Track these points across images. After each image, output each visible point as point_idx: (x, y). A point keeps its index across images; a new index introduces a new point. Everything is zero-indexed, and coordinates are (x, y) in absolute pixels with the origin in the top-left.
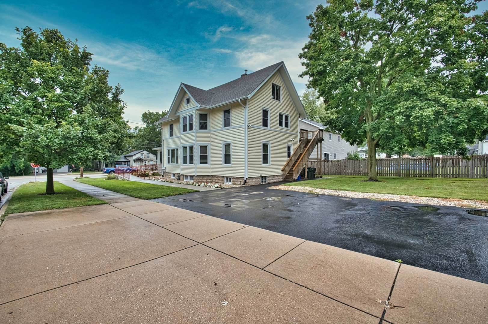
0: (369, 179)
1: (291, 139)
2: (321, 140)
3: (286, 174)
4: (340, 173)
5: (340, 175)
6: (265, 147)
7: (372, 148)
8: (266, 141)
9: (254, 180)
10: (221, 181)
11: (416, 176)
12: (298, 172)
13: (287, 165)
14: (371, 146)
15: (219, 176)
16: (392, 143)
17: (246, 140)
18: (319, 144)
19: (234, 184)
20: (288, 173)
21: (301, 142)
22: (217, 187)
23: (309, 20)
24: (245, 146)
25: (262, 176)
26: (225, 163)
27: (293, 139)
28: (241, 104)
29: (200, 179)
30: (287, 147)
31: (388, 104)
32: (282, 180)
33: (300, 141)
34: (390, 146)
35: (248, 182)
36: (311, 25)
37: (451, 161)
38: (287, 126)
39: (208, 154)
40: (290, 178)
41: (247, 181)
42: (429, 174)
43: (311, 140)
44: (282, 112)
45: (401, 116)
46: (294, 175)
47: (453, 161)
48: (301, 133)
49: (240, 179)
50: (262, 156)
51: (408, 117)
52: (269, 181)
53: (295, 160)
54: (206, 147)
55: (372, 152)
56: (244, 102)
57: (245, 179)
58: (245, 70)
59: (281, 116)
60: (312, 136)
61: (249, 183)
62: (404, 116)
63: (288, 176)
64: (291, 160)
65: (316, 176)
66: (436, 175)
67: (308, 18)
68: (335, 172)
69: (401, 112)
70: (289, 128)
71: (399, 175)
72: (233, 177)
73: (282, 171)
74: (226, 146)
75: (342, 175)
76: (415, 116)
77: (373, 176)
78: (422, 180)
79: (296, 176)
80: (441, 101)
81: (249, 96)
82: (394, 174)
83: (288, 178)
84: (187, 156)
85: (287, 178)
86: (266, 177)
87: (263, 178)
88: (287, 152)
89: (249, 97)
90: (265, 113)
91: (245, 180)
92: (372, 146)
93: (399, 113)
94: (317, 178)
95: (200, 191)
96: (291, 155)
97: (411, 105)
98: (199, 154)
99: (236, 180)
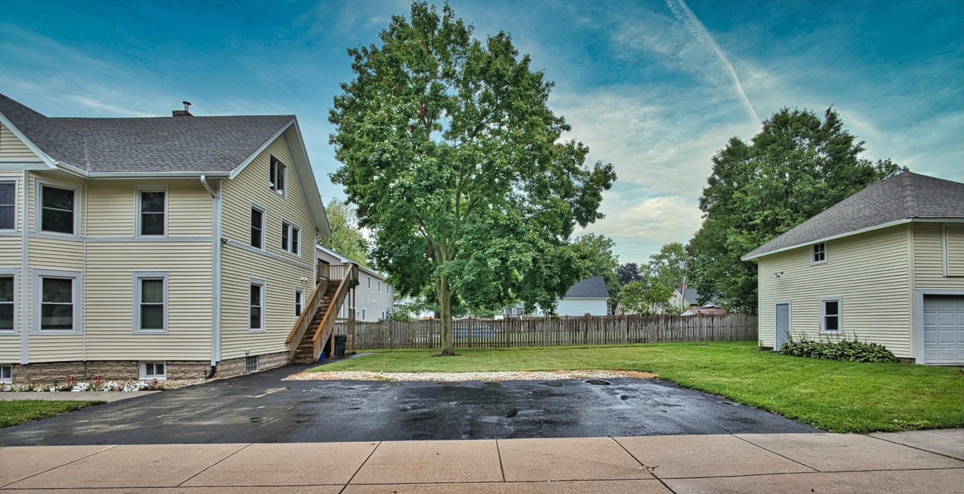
0: (443, 353)
1: (302, 278)
2: (353, 283)
3: (295, 349)
4: (381, 346)
5: (383, 348)
6: (255, 290)
7: (446, 303)
8: (257, 277)
9: (233, 366)
10: (127, 374)
11: (490, 346)
12: (321, 345)
13: (296, 331)
14: (445, 299)
15: (118, 361)
16: (478, 296)
17: (216, 273)
18: (352, 290)
19: (176, 379)
20: (298, 348)
21: (319, 285)
22: (146, 389)
23: (354, 57)
24: (214, 286)
25: (250, 355)
26: (144, 326)
27: (306, 279)
28: (207, 187)
29: (44, 374)
30: (295, 294)
31: (478, 238)
32: (284, 362)
33: (317, 282)
34: (475, 301)
35: (221, 371)
36: (356, 67)
37: (527, 323)
38: (295, 250)
39: (74, 303)
40: (306, 358)
41: (219, 368)
42: (504, 343)
43: (340, 281)
44: (288, 220)
45: (496, 260)
46: (315, 351)
47: (529, 323)
48: (319, 267)
49: (195, 365)
50: (249, 312)
51: (504, 260)
52: (262, 367)
53: (310, 321)
54: (67, 283)
55: (446, 309)
56: (215, 185)
57: (213, 364)
58: (185, 103)
59: (285, 227)
60: (340, 275)
61: (222, 374)
62: (500, 259)
63: (300, 353)
64: (303, 320)
65: (346, 351)
66: (512, 343)
67: (351, 53)
68: (374, 343)
69: (496, 253)
70: (299, 255)
71: (470, 346)
72: (172, 361)
73: (287, 343)
74: (148, 285)
75: (385, 348)
76: (513, 261)
77: (448, 347)
78: (500, 350)
79: (318, 353)
80: (538, 244)
81: (232, 172)
82: (463, 343)
83: (301, 358)
84: (13, 305)
85: (297, 358)
86: (255, 357)
87: (251, 360)
88: (295, 304)
89: (233, 174)
90: (257, 215)
91: (214, 368)
92: (447, 300)
93: (494, 255)
94: (349, 355)
95: (104, 403)
96: (302, 311)
97: (508, 245)
98: (41, 302)
99: (183, 368)
